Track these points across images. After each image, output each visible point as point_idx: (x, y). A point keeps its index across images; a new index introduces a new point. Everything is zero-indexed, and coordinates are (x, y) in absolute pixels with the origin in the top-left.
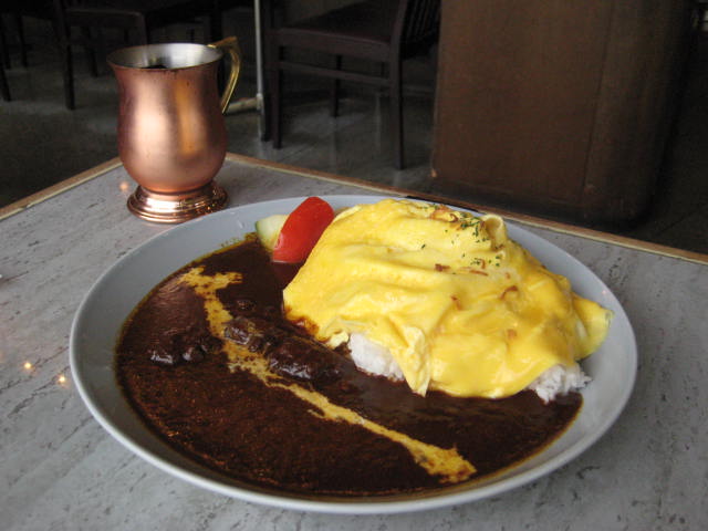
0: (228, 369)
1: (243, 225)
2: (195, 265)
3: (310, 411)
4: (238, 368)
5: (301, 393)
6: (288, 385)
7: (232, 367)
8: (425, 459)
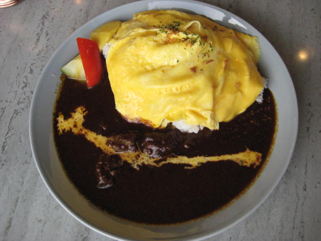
0: (135, 169)
1: (55, 74)
2: (56, 115)
3: (186, 168)
4: (138, 166)
5: (175, 161)
6: (165, 160)
7: (135, 167)
8: (242, 162)
